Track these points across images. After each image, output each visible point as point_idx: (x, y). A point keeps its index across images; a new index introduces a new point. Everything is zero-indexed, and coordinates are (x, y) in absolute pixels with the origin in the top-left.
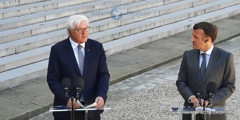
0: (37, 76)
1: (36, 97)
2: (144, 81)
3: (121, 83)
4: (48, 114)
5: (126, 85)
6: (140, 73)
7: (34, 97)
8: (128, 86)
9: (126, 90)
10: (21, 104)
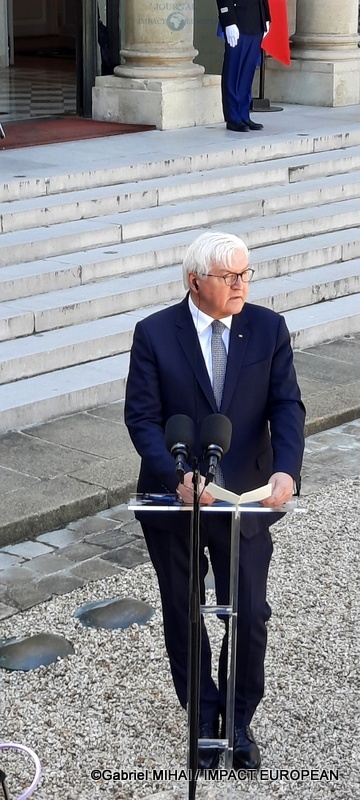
0: (93, 401)
3: (337, 431)
4: (121, 514)
5: (351, 438)
7: (84, 461)
8: (358, 441)
9: (353, 453)
10: (46, 480)
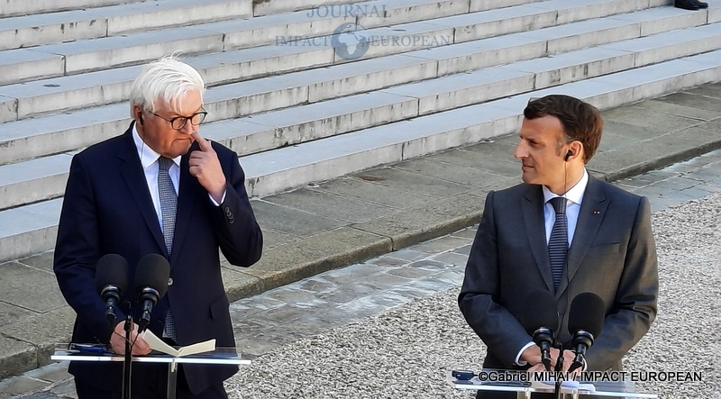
0: (25, 248)
1: (17, 316)
2: (372, 283)
3: (296, 286)
4: (52, 374)
5: (312, 294)
6: (361, 257)
7: (12, 315)
8: (319, 297)
9: (311, 311)
